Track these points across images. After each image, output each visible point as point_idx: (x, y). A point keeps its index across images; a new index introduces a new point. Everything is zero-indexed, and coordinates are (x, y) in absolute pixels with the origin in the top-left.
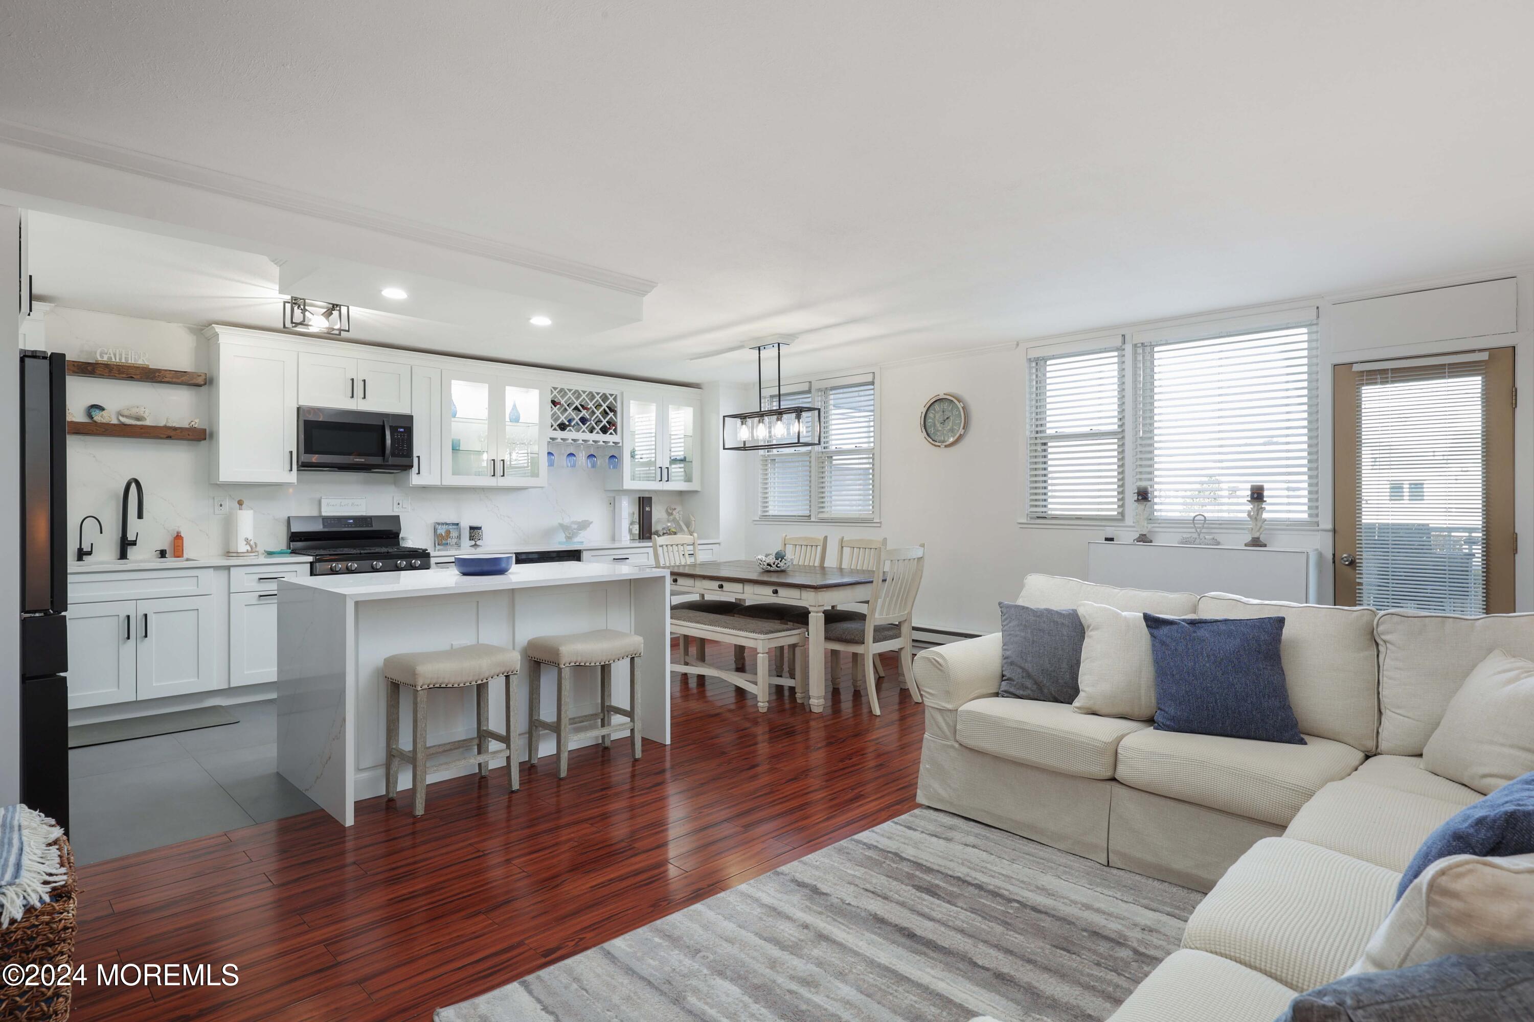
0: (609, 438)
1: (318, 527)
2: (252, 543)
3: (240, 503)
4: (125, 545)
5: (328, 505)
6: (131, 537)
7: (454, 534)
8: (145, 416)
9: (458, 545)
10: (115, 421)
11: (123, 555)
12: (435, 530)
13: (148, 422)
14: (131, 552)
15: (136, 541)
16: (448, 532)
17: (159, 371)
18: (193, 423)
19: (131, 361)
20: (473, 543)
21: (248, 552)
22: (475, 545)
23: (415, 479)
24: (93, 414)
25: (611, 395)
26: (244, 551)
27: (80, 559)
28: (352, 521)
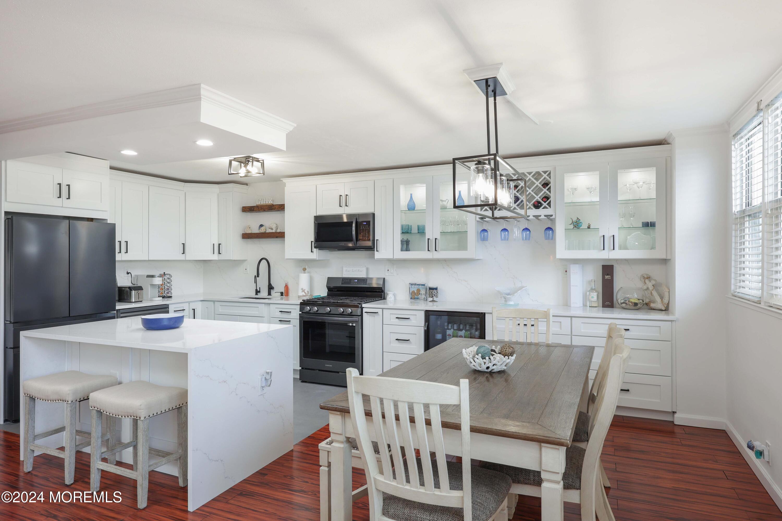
0: (542, 212)
1: (339, 284)
2: (306, 291)
3: (304, 269)
4: (270, 288)
5: (346, 271)
7: (423, 292)
9: (425, 299)
10: (267, 231)
11: (269, 294)
12: (411, 288)
14: (272, 291)
16: (419, 290)
19: (267, 203)
20: (432, 299)
21: (303, 296)
22: (433, 301)
23: (377, 255)
25: (545, 172)
26: (301, 295)
27: (256, 294)
28: (356, 281)
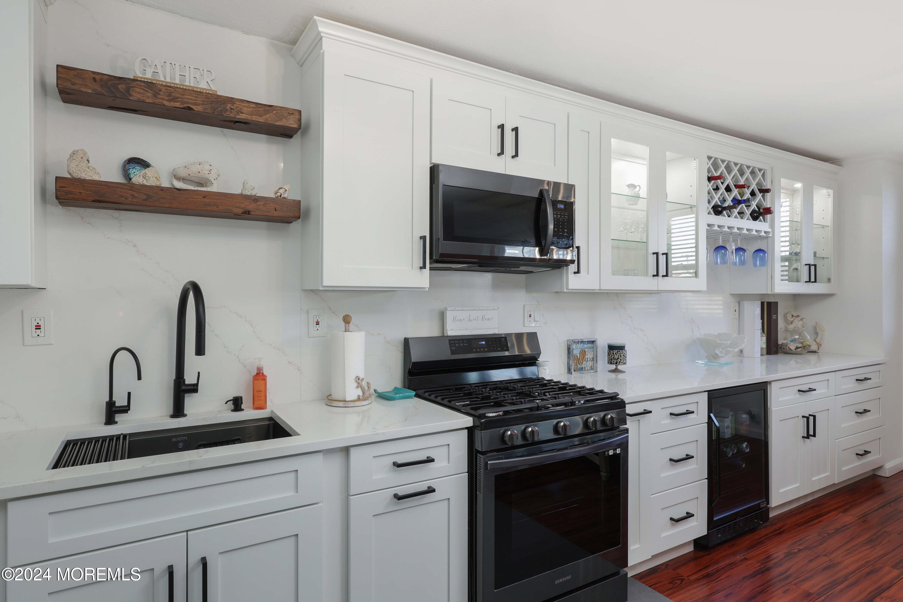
0: (760, 226)
2: (364, 384)
3: (347, 320)
4: (181, 391)
5: (454, 319)
6: (189, 379)
7: (589, 356)
8: (211, 177)
9: (593, 369)
10: (165, 184)
12: (569, 350)
13: (214, 188)
14: (190, 402)
15: (197, 385)
17: (231, 100)
18: (281, 191)
19: (190, 82)
20: (613, 367)
21: (359, 399)
22: (616, 371)
23: (572, 281)
24: (131, 171)
25: (760, 170)
26: (355, 397)
27: (110, 420)
28: (484, 343)
